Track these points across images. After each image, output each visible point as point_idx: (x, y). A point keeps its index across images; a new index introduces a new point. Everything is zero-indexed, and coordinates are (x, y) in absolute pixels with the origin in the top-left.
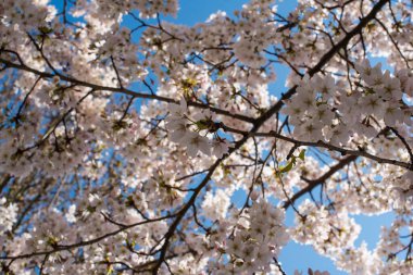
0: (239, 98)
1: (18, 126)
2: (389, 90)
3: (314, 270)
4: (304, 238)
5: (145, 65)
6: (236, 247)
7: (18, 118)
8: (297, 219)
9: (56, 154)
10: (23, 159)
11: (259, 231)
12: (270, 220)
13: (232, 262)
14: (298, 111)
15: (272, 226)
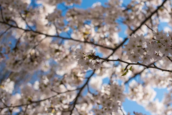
0: (106, 40)
1: (15, 51)
2: (166, 41)
3: (136, 112)
4: (132, 98)
5: (68, 26)
6: (104, 102)
7: (16, 49)
8: (130, 90)
9: (31, 63)
10: (17, 65)
11: (113, 96)
12: (118, 91)
13: (103, 108)
14: (129, 50)
15: (119, 94)
